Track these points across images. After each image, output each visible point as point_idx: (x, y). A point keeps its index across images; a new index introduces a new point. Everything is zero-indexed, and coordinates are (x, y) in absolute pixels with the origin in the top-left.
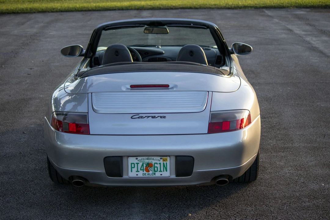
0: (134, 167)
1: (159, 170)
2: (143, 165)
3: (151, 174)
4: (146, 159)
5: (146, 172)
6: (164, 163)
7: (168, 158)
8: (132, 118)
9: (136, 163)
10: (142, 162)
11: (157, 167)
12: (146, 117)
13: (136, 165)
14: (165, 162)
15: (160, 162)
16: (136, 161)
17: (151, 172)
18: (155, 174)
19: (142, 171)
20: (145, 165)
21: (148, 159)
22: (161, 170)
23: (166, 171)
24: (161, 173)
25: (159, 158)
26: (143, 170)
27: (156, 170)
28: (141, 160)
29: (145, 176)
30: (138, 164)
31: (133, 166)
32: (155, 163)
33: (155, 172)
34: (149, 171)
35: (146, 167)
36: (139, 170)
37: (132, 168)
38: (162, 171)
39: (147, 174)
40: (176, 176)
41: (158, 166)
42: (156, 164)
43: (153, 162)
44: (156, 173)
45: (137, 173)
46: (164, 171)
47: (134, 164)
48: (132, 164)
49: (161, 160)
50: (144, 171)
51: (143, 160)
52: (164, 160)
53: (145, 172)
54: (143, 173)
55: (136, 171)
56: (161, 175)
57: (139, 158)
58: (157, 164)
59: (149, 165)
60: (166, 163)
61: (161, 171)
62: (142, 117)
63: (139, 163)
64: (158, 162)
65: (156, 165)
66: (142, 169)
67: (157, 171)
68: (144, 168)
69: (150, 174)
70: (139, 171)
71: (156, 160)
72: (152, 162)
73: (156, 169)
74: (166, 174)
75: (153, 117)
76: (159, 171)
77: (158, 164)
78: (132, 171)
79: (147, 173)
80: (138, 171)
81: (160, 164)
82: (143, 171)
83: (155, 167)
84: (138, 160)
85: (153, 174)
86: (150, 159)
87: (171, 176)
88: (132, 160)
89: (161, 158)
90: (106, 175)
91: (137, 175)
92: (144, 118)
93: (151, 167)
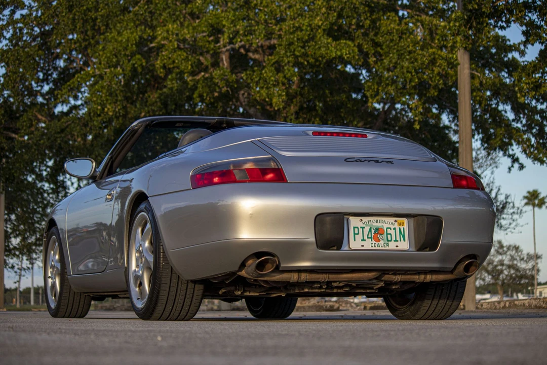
0: (358, 234)
1: (394, 238)
2: (370, 230)
3: (383, 245)
4: (374, 221)
5: (375, 242)
6: (400, 228)
7: (405, 221)
9: (361, 227)
10: (368, 226)
11: (390, 234)
13: (361, 230)
15: (394, 227)
16: (360, 225)
17: (382, 242)
18: (388, 245)
20: (373, 231)
21: (377, 221)
23: (404, 240)
24: (397, 243)
25: (392, 220)
26: (371, 238)
27: (389, 239)
28: (368, 223)
29: (374, 248)
30: (363, 228)
31: (356, 232)
32: (387, 228)
33: (387, 243)
34: (379, 241)
35: (375, 233)
36: (366, 238)
37: (355, 234)
38: (398, 241)
39: (376, 245)
40: (418, 250)
41: (393, 232)
42: (389, 230)
43: (385, 226)
44: (389, 242)
45: (363, 243)
46: (400, 241)
47: (358, 228)
48: (354, 228)
49: (396, 224)
51: (370, 223)
52: (400, 224)
53: (374, 242)
54: (372, 242)
55: (362, 240)
56: (397, 246)
57: (365, 219)
58: (391, 229)
59: (379, 231)
60: (404, 228)
61: (396, 241)
62: (360, 161)
63: (364, 227)
64: (392, 227)
65: (389, 231)
66: (370, 236)
67: (391, 241)
68: (373, 235)
69: (381, 245)
70: (365, 240)
71: (388, 223)
72: (383, 226)
73: (389, 236)
74: (404, 245)
75: (377, 162)
76: (394, 241)
77: (392, 229)
78: (355, 240)
79: (377, 243)
80: (363, 240)
81: (394, 229)
82: (372, 241)
83: (387, 234)
84: (363, 222)
85: (386, 245)
86: (380, 222)
87: (411, 250)
88: (354, 222)
89: (396, 221)
90: (315, 246)
91: (362, 246)
92: (363, 161)
93: (383, 234)
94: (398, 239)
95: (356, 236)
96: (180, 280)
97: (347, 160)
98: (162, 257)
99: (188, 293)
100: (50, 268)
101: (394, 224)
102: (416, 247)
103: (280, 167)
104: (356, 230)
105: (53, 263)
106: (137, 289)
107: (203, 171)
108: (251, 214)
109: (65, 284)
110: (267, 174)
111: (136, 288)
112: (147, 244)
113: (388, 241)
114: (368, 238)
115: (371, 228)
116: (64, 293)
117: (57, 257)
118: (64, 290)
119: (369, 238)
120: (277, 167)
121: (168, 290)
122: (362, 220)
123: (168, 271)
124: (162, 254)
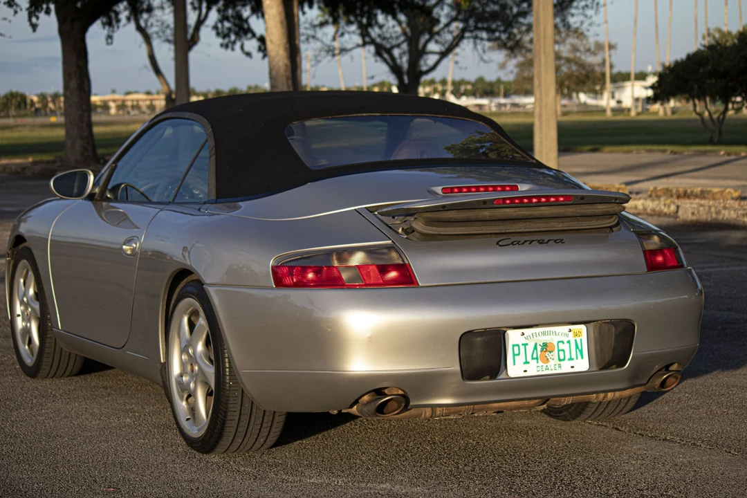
0: (519, 354)
1: (568, 356)
2: (535, 348)
3: (553, 368)
4: (540, 334)
5: (543, 364)
6: (576, 340)
7: (583, 328)
8: (497, 244)
9: (523, 345)
10: (533, 341)
11: (563, 350)
12: (525, 241)
13: (522, 348)
14: (578, 339)
15: (568, 339)
16: (522, 340)
17: (552, 363)
18: (560, 366)
19: (536, 360)
20: (539, 348)
21: (544, 333)
22: (572, 357)
23: (582, 358)
24: (572, 363)
25: (565, 328)
26: (537, 358)
27: (562, 357)
28: (532, 337)
29: (541, 373)
30: (525, 345)
31: (516, 352)
32: (559, 342)
33: (559, 363)
34: (548, 361)
35: (542, 351)
36: (529, 359)
37: (514, 355)
38: (573, 359)
39: (544, 368)
40: (601, 369)
41: (565, 347)
42: (561, 344)
43: (556, 339)
44: (562, 363)
45: (526, 367)
46: (577, 358)
47: (518, 345)
48: (514, 346)
49: (571, 334)
50: (539, 360)
51: (535, 336)
52: (576, 335)
53: (540, 363)
54: (538, 365)
55: (524, 363)
56: (572, 367)
57: (527, 331)
58: (563, 343)
59: (547, 347)
60: (581, 340)
61: (571, 359)
62: (518, 243)
63: (527, 344)
64: (565, 339)
65: (561, 346)
66: (535, 356)
67: (564, 360)
68: (539, 353)
69: (551, 368)
70: (528, 363)
71: (560, 334)
72: (552, 339)
73: (561, 353)
74: (582, 365)
75: (541, 242)
76: (569, 360)
77: (565, 342)
78: (514, 364)
79: (545, 365)
80: (526, 362)
81: (569, 342)
82: (537, 362)
83: (559, 351)
84: (525, 336)
85: (557, 366)
86: (549, 333)
87: (591, 370)
88: (513, 337)
89: (570, 331)
90: (460, 377)
91: (525, 371)
92: (523, 244)
93: (552, 351)
94: (574, 356)
95: (516, 357)
96: (254, 407)
97: (500, 243)
98: (228, 374)
99: (265, 421)
100: (21, 305)
101: (567, 335)
102: (598, 364)
103: (406, 262)
104: (516, 348)
105: (25, 299)
106: (184, 403)
107: (290, 261)
108: (369, 337)
109: (49, 336)
110: (388, 272)
111: (182, 401)
112: (200, 347)
113: (560, 360)
114: (533, 359)
115: (536, 344)
116: (46, 349)
117: (31, 292)
118: (47, 345)
119: (535, 359)
120: (401, 262)
121: (237, 419)
122: (523, 334)
123: (238, 394)
124: (227, 370)
